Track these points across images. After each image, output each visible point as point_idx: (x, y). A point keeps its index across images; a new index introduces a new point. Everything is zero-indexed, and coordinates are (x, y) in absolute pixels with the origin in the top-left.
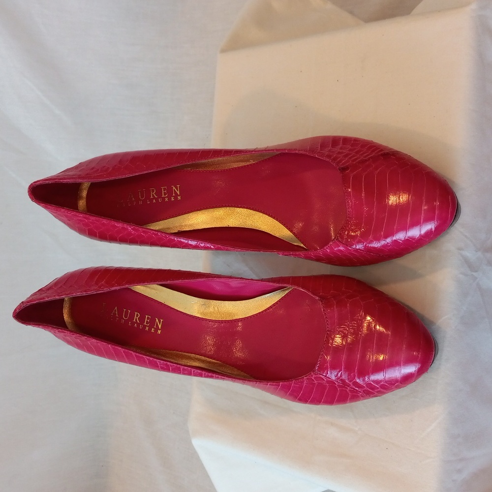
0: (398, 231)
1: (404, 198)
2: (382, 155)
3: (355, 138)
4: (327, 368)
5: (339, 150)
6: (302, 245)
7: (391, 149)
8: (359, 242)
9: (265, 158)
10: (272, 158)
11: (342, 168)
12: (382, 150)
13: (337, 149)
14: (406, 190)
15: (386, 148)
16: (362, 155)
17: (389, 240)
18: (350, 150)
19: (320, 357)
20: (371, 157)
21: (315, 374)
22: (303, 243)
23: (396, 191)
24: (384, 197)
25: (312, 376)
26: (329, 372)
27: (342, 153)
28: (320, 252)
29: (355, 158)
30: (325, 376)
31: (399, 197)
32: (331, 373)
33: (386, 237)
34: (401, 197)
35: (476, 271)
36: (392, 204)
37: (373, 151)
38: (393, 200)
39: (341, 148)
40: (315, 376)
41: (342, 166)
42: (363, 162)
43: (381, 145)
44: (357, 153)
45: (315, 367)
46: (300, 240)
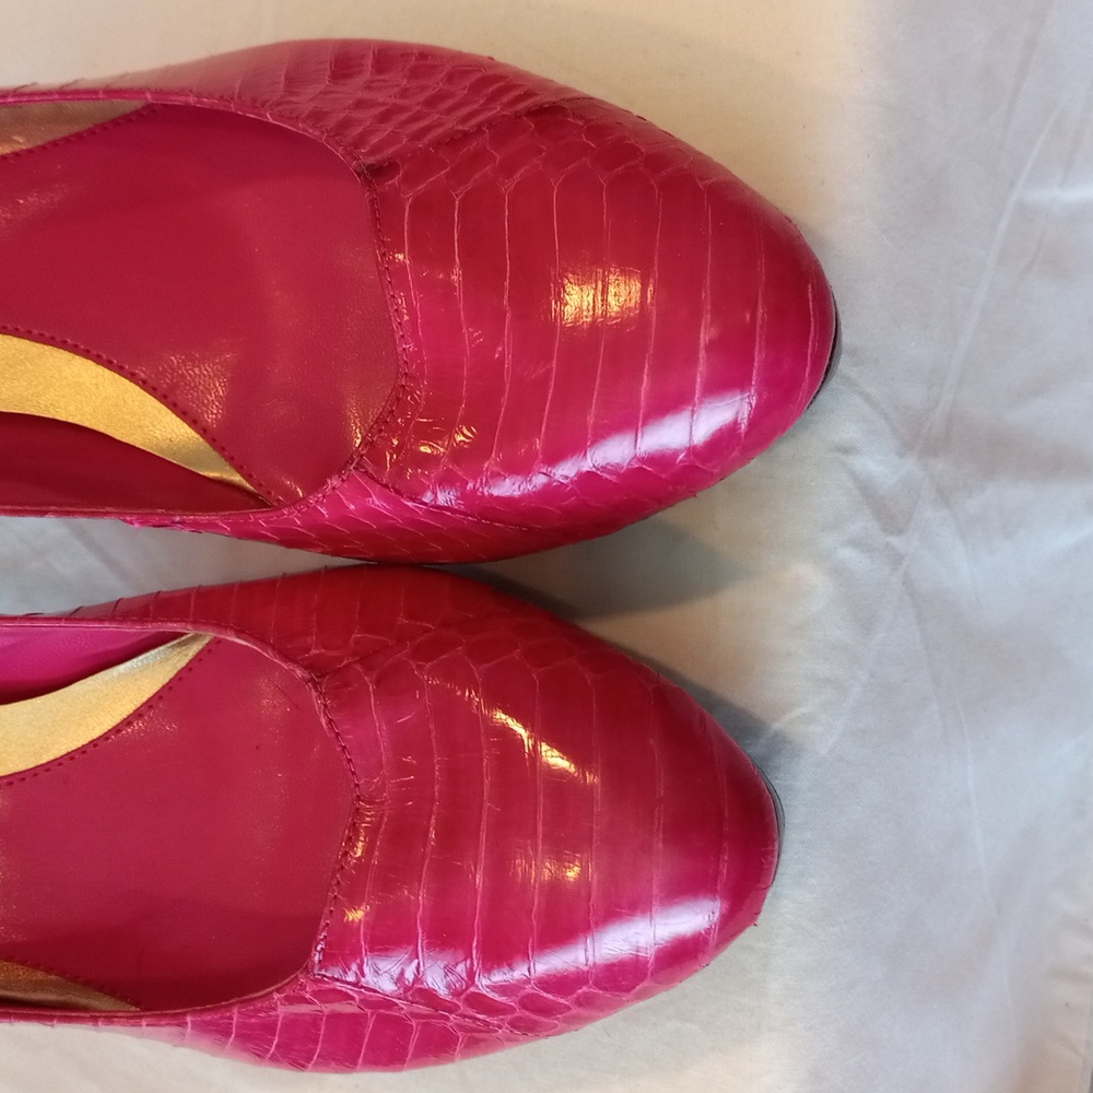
0: (604, 432)
1: (622, 294)
2: (533, 113)
3: (424, 46)
4: (355, 954)
5: (360, 95)
6: (237, 478)
7: (564, 89)
8: (446, 481)
9: (76, 128)
10: (104, 127)
11: (369, 167)
12: (528, 95)
13: (353, 89)
14: (633, 261)
15: (544, 85)
16: (450, 111)
17: (566, 471)
18: (404, 93)
19: (326, 911)
20: (490, 123)
21: (316, 981)
22: (239, 469)
23: (591, 266)
24: (539, 289)
25: (303, 987)
26: (366, 969)
27: (371, 104)
28: (294, 518)
29: (423, 124)
30: (355, 985)
31: (605, 292)
32: (377, 972)
33: (554, 458)
34: (612, 290)
35: (900, 532)
36: (576, 320)
37: (493, 98)
38: (577, 301)
39: (368, 87)
40: (315, 988)
41: (371, 160)
42: (454, 141)
43: (522, 76)
44: (432, 102)
45: (307, 955)
46: (231, 460)
